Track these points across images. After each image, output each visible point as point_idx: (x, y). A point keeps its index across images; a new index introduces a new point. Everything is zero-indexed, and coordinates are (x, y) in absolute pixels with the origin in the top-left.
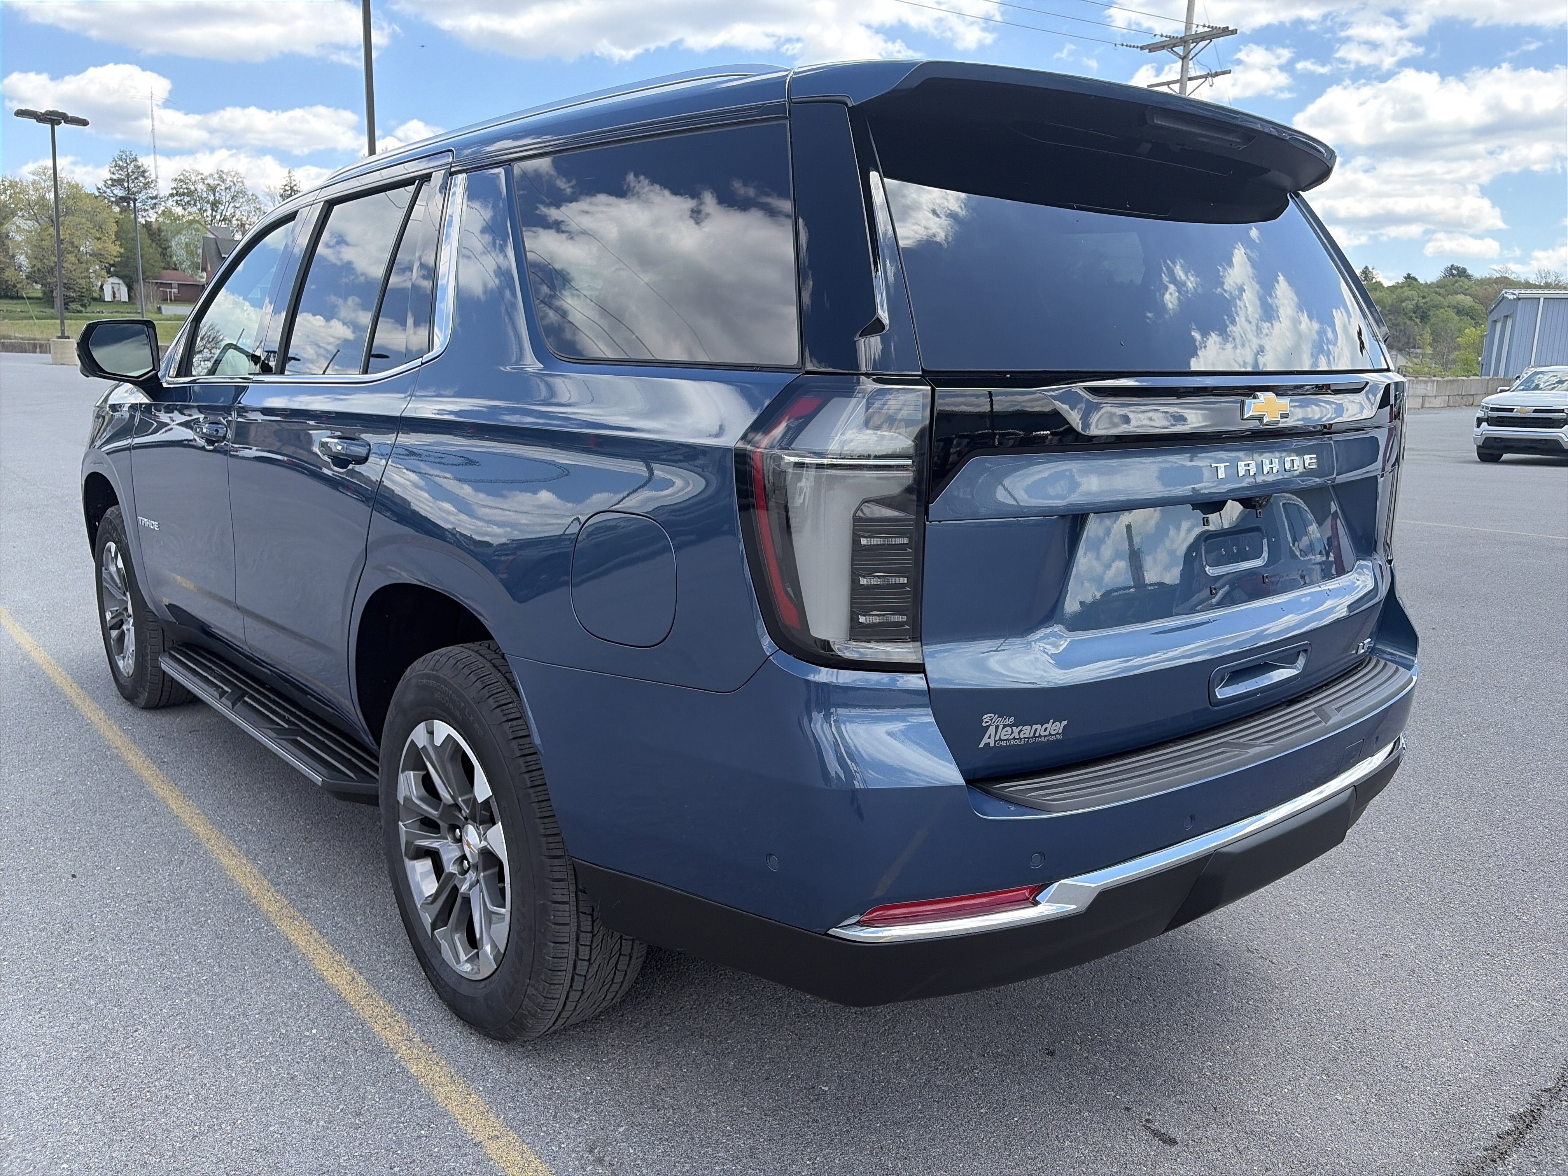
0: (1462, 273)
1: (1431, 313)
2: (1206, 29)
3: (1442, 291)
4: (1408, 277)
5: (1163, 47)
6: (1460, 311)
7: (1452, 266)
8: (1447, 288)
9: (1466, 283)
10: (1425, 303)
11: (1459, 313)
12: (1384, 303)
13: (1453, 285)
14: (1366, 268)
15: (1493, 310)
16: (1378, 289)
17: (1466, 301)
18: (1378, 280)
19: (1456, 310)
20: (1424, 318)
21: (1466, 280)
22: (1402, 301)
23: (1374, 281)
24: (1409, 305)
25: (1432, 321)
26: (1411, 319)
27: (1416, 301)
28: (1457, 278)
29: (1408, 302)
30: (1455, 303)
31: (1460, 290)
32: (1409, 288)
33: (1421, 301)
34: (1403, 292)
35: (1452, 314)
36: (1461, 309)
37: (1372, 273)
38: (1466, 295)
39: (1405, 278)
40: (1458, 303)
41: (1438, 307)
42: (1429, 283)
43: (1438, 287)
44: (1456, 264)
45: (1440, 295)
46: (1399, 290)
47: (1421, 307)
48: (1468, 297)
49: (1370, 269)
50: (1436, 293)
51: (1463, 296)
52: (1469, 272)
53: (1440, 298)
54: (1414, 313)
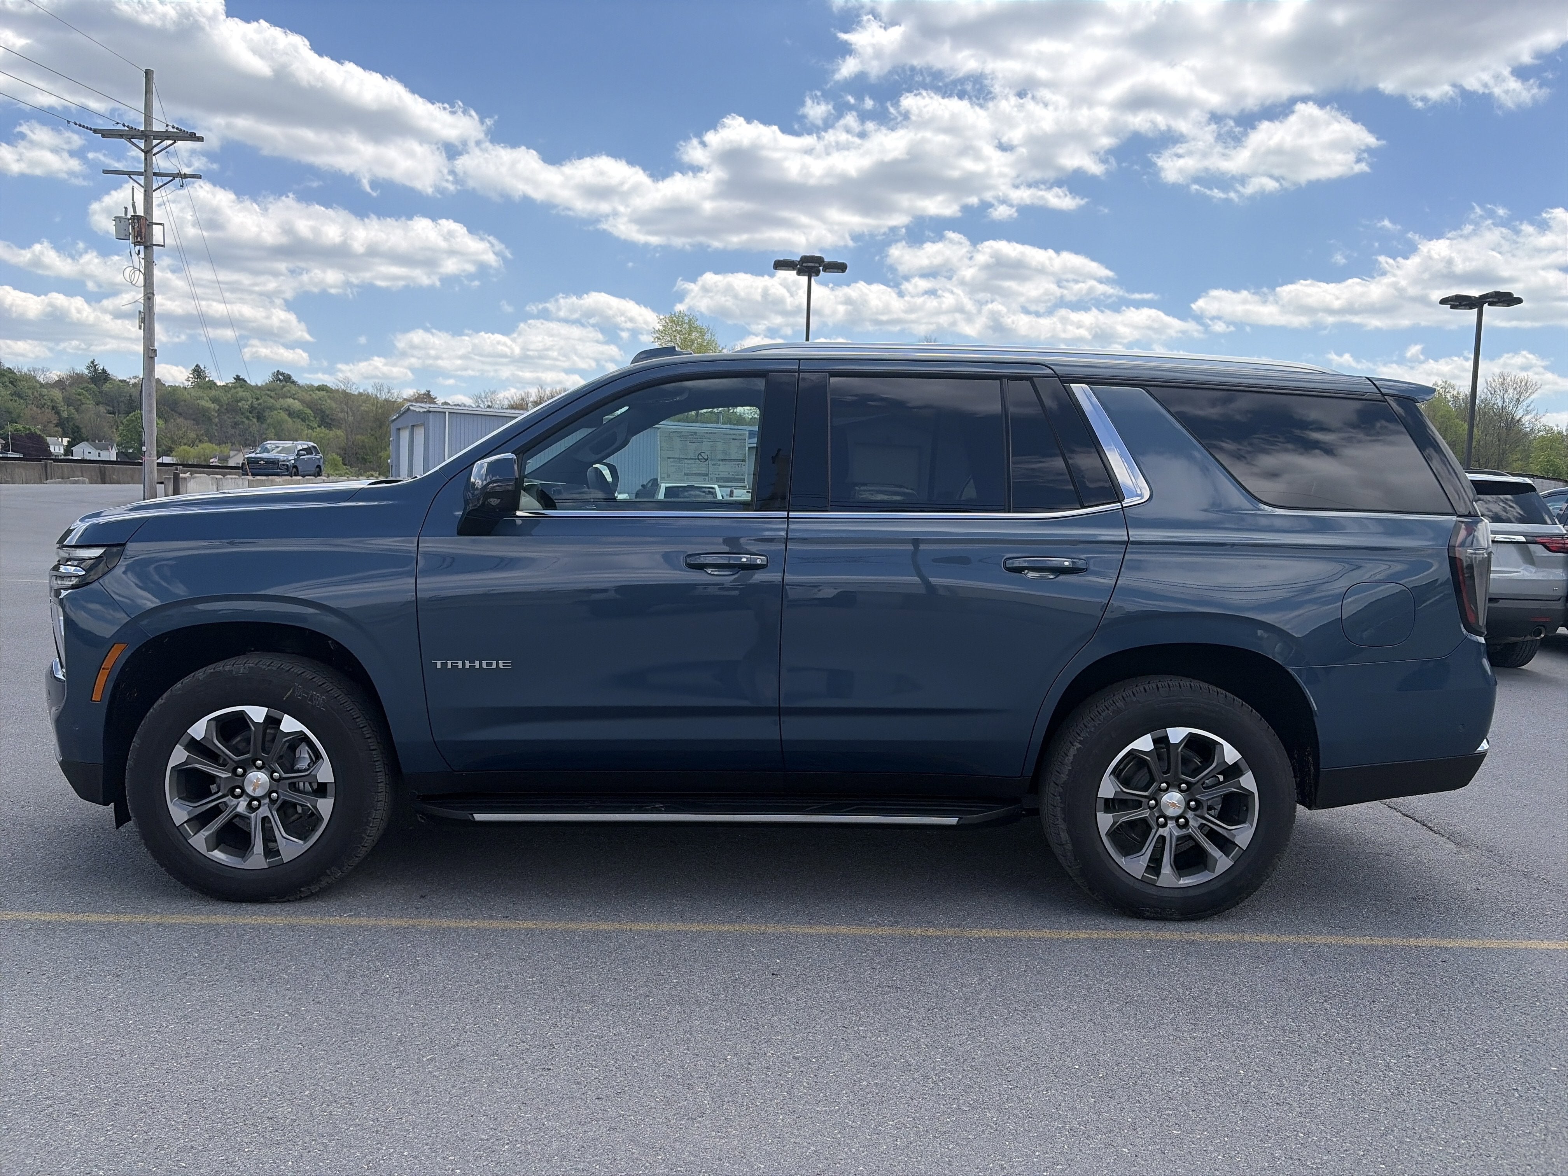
0: (288, 378)
1: (266, 414)
2: (175, 130)
3: (273, 394)
4: (238, 378)
5: (121, 136)
6: (291, 414)
7: (278, 371)
8: (277, 392)
9: (294, 389)
10: (259, 404)
11: (290, 415)
12: (220, 401)
13: (282, 389)
14: (197, 366)
15: (395, 420)
16: (213, 388)
17: (296, 405)
18: (211, 379)
19: (287, 413)
20: (260, 418)
21: (292, 385)
22: (238, 401)
23: (207, 379)
24: (244, 405)
25: (268, 422)
26: (248, 418)
27: (250, 402)
28: (284, 383)
29: (243, 402)
30: (285, 406)
31: (289, 395)
32: (242, 389)
33: (255, 402)
34: (237, 393)
35: (284, 415)
36: (292, 412)
37: (204, 371)
38: (294, 399)
39: (235, 379)
40: (289, 407)
41: (272, 408)
42: (259, 385)
43: (269, 390)
44: (281, 370)
45: (271, 397)
46: (233, 391)
47: (256, 408)
48: (296, 401)
49: (202, 367)
50: (268, 396)
51: (292, 400)
52: (294, 378)
53: (272, 401)
54: (250, 412)
